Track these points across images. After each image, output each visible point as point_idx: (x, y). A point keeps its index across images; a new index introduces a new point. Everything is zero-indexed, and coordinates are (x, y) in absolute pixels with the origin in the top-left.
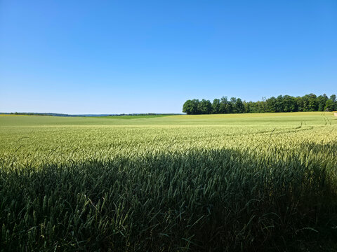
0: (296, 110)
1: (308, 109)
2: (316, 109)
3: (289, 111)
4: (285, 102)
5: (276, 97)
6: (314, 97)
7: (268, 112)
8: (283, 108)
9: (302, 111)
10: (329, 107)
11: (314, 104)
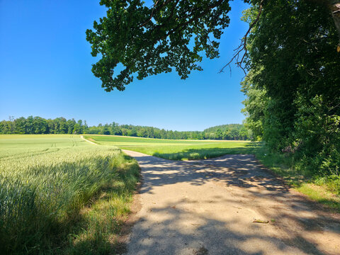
0: (47, 132)
1: (59, 132)
2: (66, 132)
3: (40, 133)
4: (36, 124)
5: (26, 118)
6: (65, 120)
7: (16, 133)
8: (34, 129)
9: (53, 133)
10: (76, 130)
11: (64, 127)
